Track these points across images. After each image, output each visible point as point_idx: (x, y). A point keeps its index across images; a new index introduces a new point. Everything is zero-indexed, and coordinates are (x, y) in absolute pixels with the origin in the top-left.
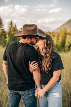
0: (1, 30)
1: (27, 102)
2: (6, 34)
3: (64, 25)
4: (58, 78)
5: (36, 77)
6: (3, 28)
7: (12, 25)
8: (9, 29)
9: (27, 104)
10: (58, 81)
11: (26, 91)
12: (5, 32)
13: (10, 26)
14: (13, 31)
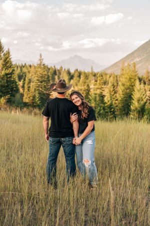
1: (67, 149)
3: (132, 54)
4: (92, 128)
5: (75, 126)
9: (66, 151)
10: (92, 131)
11: (67, 138)
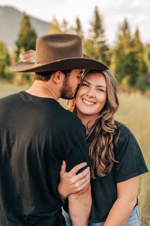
0: (99, 43)
2: (111, 55)
6: (103, 39)
7: (127, 32)
8: (119, 41)
12: (107, 49)
13: (121, 33)
14: (128, 47)
